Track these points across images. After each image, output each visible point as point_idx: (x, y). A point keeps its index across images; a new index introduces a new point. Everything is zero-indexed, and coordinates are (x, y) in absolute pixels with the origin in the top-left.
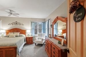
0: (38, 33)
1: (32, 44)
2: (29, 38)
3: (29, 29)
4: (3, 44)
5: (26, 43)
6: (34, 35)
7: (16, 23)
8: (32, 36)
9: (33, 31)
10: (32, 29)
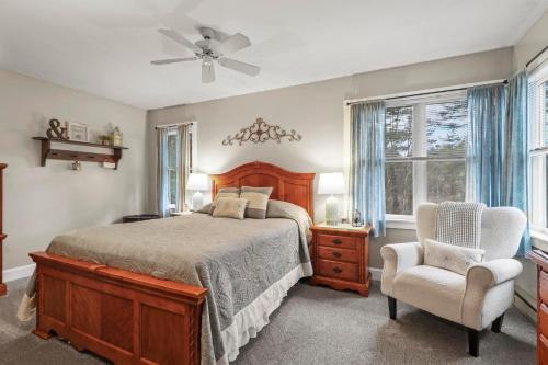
0: (421, 200)
1: (356, 292)
2: (338, 238)
3: (341, 170)
4: (138, 256)
5: (311, 272)
6: (378, 214)
7: (259, 133)
8: (361, 229)
9: (370, 183)
10: (361, 163)
